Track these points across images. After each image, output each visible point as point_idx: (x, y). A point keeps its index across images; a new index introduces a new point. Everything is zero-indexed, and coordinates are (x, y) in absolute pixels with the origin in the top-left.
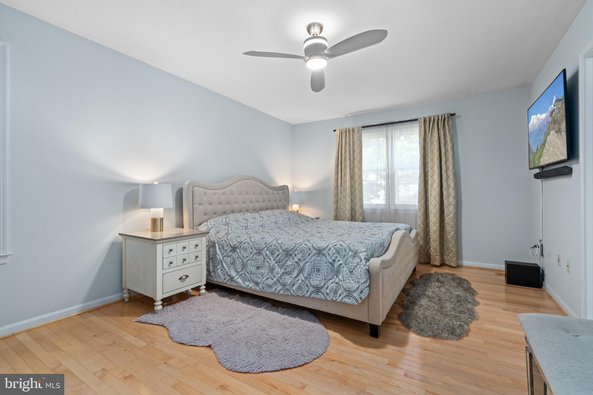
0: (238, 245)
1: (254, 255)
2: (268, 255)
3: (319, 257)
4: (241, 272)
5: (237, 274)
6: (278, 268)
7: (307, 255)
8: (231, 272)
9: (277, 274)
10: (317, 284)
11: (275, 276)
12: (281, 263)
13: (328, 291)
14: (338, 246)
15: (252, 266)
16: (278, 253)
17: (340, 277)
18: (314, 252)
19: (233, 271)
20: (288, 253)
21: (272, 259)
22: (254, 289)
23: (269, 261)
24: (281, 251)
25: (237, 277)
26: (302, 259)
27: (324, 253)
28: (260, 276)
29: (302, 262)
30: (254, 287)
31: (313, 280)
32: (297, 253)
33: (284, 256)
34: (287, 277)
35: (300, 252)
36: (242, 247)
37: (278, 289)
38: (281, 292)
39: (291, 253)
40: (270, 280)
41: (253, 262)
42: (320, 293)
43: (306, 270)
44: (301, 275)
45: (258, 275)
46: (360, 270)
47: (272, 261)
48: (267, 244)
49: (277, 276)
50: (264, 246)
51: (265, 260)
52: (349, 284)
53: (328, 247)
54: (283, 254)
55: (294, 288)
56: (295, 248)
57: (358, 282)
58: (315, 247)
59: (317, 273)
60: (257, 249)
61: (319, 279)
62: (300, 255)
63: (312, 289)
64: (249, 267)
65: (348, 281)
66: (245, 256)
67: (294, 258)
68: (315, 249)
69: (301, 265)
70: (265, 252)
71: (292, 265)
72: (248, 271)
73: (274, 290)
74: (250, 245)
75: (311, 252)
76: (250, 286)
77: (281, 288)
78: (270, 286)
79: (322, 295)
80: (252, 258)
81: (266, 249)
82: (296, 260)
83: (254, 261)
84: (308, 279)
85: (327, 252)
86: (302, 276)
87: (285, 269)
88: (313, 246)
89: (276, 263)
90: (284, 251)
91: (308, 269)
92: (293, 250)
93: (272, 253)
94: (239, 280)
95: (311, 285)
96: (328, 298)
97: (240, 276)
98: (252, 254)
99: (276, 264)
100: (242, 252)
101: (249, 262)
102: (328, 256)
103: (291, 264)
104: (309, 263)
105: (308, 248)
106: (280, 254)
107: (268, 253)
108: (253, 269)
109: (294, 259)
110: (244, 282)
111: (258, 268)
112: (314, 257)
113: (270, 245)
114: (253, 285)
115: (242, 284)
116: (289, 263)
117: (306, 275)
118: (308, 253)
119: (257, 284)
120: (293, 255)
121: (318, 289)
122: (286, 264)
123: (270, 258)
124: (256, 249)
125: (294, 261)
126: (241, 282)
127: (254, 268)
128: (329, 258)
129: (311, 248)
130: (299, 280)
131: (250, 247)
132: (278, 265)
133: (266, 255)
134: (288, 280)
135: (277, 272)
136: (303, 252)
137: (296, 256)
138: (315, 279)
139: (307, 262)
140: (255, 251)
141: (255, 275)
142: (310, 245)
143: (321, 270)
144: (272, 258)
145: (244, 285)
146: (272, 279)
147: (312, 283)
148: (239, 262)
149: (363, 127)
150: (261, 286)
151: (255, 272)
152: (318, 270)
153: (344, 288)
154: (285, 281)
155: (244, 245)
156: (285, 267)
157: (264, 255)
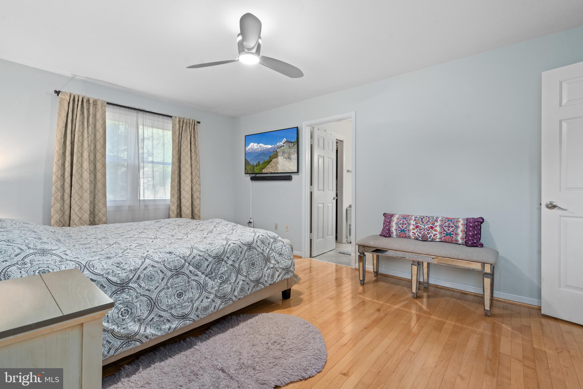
0: (131, 277)
1: (169, 280)
2: (192, 271)
3: (251, 252)
4: (150, 316)
5: (141, 324)
6: (211, 282)
7: (240, 254)
8: (129, 328)
9: (212, 288)
10: (257, 277)
11: (210, 293)
12: (214, 274)
13: (266, 279)
14: (261, 237)
15: (168, 297)
16: (207, 263)
17: (273, 262)
18: (245, 248)
19: (130, 324)
20: (219, 259)
21: (200, 273)
22: (183, 326)
23: (196, 278)
24: (210, 259)
25: (143, 329)
26: (236, 259)
27: (253, 246)
28: (187, 304)
29: (236, 262)
30: (181, 324)
31: (252, 276)
32: (229, 255)
33: (217, 263)
34: (225, 286)
35: (232, 253)
36: (142, 276)
37: (217, 305)
38: (221, 307)
39: (223, 258)
40: (205, 300)
41: (169, 291)
42: (260, 285)
43: (244, 269)
44: (239, 276)
45: (185, 304)
46: (288, 250)
47: (201, 277)
48: (186, 258)
49: (213, 291)
50: (183, 261)
51: (190, 279)
52: (284, 263)
53: (255, 240)
54: (213, 261)
55: (236, 293)
56: (225, 251)
57: (291, 259)
58: (245, 243)
59: (253, 267)
60: (173, 268)
61: (257, 272)
62: (233, 255)
63: (252, 284)
64: (165, 300)
65: (283, 262)
66: (152, 288)
67: (227, 261)
68: (245, 245)
69: (237, 265)
70: (188, 269)
71: (228, 270)
72: (164, 307)
73: (213, 309)
74: (159, 268)
75: (243, 249)
76: (173, 326)
77: (220, 302)
78: (206, 309)
79: (261, 285)
80: (166, 286)
81: (187, 264)
82: (230, 262)
83: (171, 289)
84: (248, 277)
85: (256, 244)
86: (241, 276)
87: (221, 278)
88: (242, 243)
89: (206, 276)
90: (214, 258)
91: (245, 267)
92: (224, 254)
93: (198, 267)
94: (150, 331)
95: (251, 281)
96: (267, 285)
97: (148, 324)
98: (165, 281)
99: (207, 278)
100: (143, 285)
101: (162, 294)
102: (258, 248)
103: (226, 269)
104: (244, 261)
105: (238, 247)
106: (210, 263)
107: (191, 268)
108: (174, 300)
109: (228, 263)
110: (157, 329)
111: (180, 295)
112: (247, 253)
113: (191, 257)
114: (177, 322)
115: (157, 333)
116: (223, 269)
117: (245, 274)
118: (239, 251)
119: (184, 317)
120: (226, 259)
121: (257, 282)
122: (220, 272)
123: (195, 274)
124: (171, 270)
125: (228, 265)
126: (154, 332)
127: (173, 298)
128: (260, 249)
129: (241, 245)
130: (238, 282)
131: (159, 271)
132: (210, 278)
133: (191, 272)
134: (227, 288)
135: (212, 286)
136: (235, 252)
137: (228, 258)
138: (253, 273)
139: (241, 261)
140: (169, 274)
141: (179, 306)
142: (238, 243)
143: (255, 263)
144: (198, 272)
145: (159, 334)
146: (207, 298)
147: (252, 279)
148: (141, 304)
149: (108, 103)
150: (192, 316)
151: (177, 302)
152: (253, 264)
153: (281, 268)
154: (224, 292)
155: (145, 272)
156: (219, 276)
157: (187, 272)
